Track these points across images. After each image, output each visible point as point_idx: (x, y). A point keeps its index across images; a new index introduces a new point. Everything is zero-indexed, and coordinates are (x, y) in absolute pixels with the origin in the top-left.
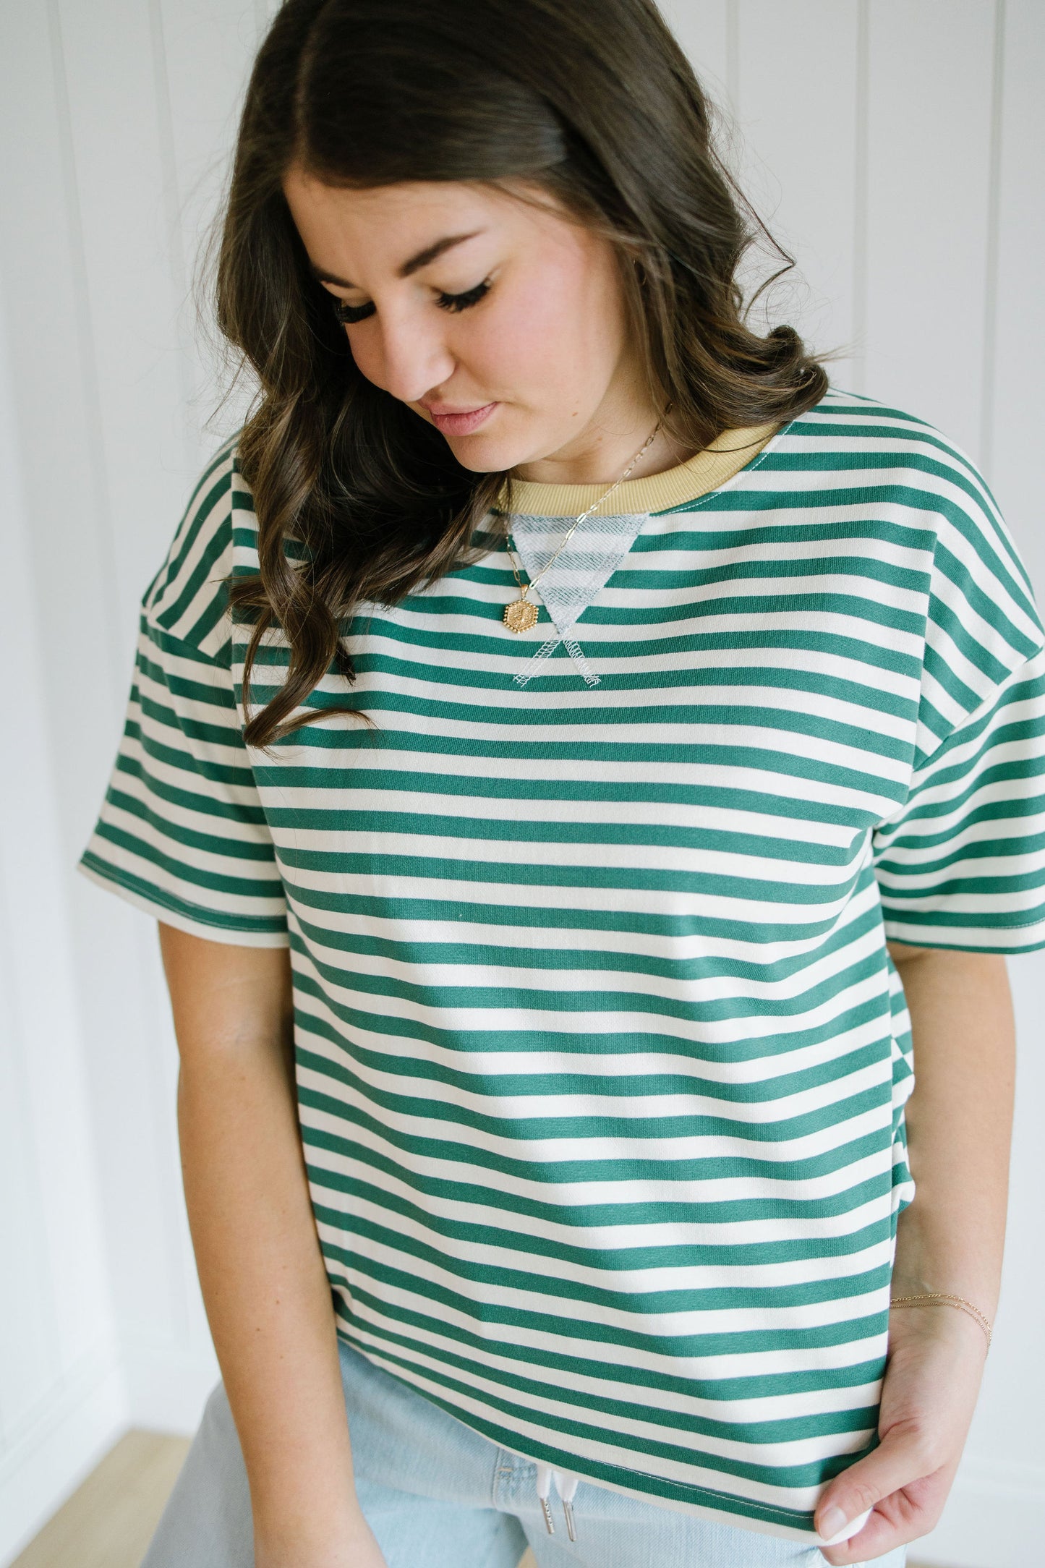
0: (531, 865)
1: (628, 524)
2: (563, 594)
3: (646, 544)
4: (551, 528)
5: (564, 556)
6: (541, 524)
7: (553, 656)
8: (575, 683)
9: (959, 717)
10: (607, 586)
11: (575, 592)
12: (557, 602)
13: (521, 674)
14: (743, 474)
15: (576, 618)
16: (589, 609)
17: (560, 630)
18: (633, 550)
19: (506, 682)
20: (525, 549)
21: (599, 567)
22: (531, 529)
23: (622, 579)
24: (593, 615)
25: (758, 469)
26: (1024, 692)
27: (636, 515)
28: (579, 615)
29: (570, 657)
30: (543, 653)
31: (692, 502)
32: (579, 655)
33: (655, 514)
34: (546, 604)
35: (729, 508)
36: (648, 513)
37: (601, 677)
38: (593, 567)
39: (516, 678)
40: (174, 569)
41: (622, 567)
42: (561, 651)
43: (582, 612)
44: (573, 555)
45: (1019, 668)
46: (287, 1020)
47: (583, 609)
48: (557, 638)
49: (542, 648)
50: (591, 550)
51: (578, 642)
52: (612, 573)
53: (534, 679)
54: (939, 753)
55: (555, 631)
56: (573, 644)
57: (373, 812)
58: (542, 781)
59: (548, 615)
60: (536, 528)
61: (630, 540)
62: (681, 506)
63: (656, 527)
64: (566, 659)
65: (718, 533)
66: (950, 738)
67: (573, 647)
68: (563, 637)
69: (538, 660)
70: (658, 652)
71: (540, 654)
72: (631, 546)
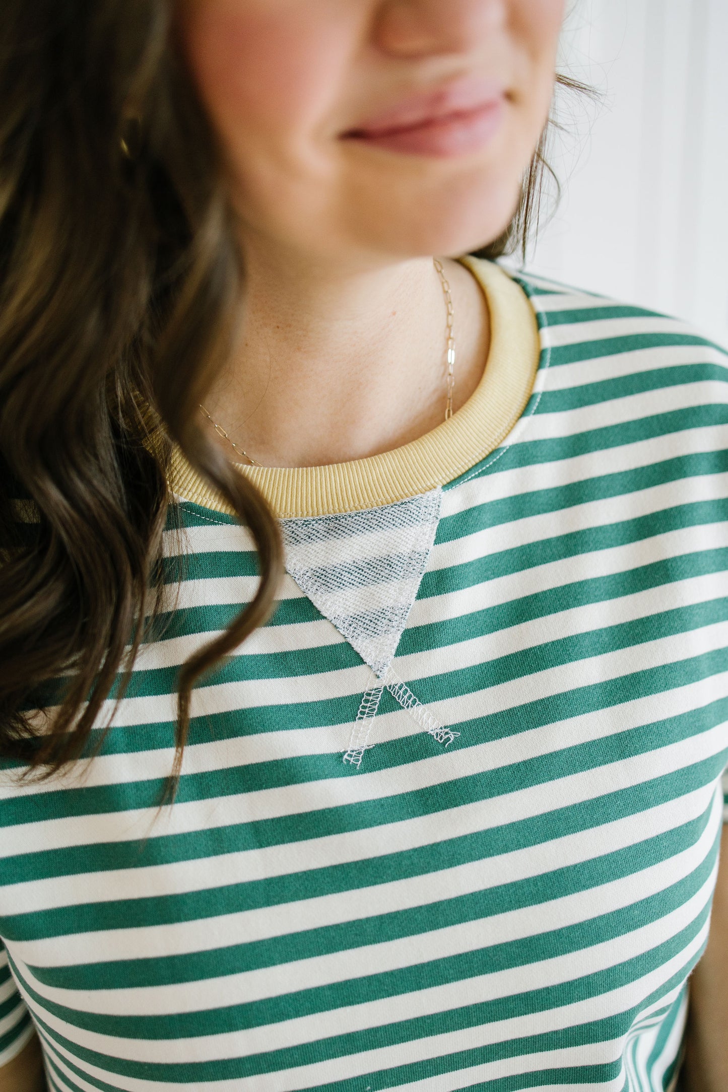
1: (424, 509)
2: (366, 621)
4: (325, 534)
5: (353, 568)
6: (310, 530)
7: (381, 711)
10: (419, 597)
11: (382, 615)
12: (363, 635)
13: (349, 749)
15: (394, 652)
16: (406, 633)
17: (378, 673)
18: (437, 541)
20: (298, 568)
21: (401, 574)
22: (298, 538)
23: (434, 584)
24: (412, 641)
27: (428, 493)
28: (395, 645)
29: (403, 708)
30: (367, 710)
32: (414, 702)
33: (447, 488)
34: (350, 640)
36: (439, 487)
37: (454, 728)
38: (394, 575)
39: (346, 757)
41: (431, 566)
42: (388, 702)
43: (398, 641)
44: (364, 564)
47: (398, 637)
48: (377, 684)
49: (363, 704)
50: (386, 552)
51: (406, 684)
52: (420, 579)
53: (368, 751)
55: (372, 676)
56: (400, 688)
58: (440, 903)
59: (357, 654)
60: (304, 537)
61: (430, 530)
62: (471, 470)
63: (454, 504)
64: (399, 713)
67: (401, 692)
68: (384, 682)
69: (364, 722)
71: (363, 713)
72: (434, 538)
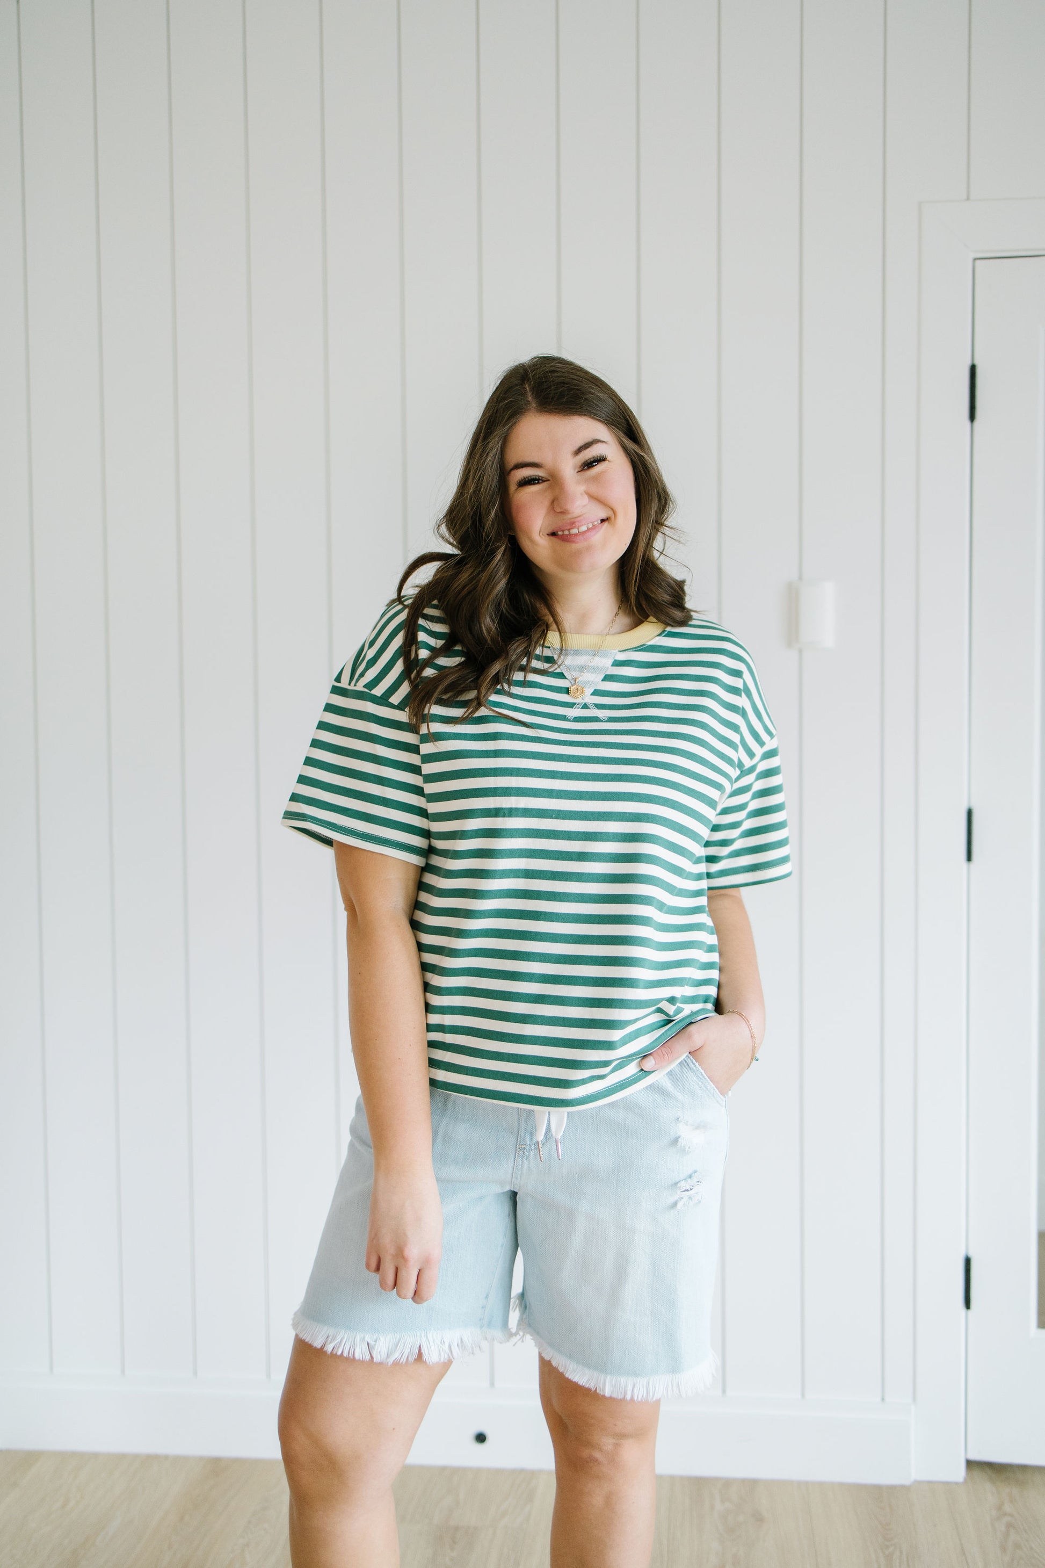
0: (589, 792)
1: (610, 655)
3: (617, 664)
7: (582, 708)
8: (595, 719)
9: (748, 763)
10: (602, 680)
11: (590, 682)
13: (569, 715)
14: (658, 638)
15: (590, 693)
16: (595, 690)
17: (583, 698)
18: (612, 665)
19: (564, 718)
21: (598, 672)
23: (608, 678)
24: (596, 693)
25: (665, 636)
26: (771, 754)
27: (612, 651)
28: (591, 692)
29: (591, 709)
31: (636, 648)
32: (595, 708)
33: (620, 651)
35: (653, 651)
36: (617, 650)
37: (607, 717)
39: (567, 716)
40: (372, 644)
41: (608, 673)
42: (585, 706)
45: (770, 744)
46: (417, 905)
47: (593, 690)
48: (582, 701)
49: (577, 705)
50: (594, 665)
51: (593, 703)
52: (604, 675)
53: (575, 717)
54: (738, 779)
56: (591, 704)
57: (512, 768)
61: (611, 662)
62: (631, 649)
63: (622, 657)
64: (589, 710)
65: (649, 662)
66: (745, 772)
68: (587, 701)
69: (576, 709)
70: (631, 708)
71: (576, 707)
72: (611, 664)
